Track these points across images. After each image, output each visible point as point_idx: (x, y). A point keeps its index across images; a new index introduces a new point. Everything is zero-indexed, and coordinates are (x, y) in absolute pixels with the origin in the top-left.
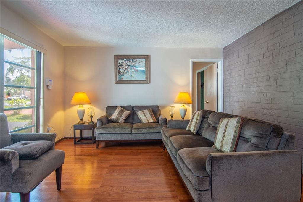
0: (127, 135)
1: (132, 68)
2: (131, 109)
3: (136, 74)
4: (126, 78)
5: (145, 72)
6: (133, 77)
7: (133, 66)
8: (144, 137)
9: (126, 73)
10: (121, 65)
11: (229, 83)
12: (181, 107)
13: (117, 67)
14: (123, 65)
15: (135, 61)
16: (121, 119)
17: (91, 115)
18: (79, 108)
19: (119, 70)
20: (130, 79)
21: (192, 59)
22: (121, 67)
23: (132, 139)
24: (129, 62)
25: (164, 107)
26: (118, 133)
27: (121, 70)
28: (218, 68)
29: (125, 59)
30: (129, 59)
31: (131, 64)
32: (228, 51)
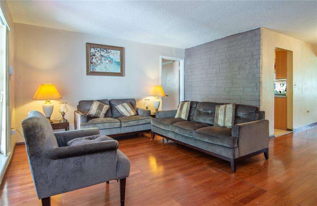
0: (116, 129)
1: (106, 59)
2: (108, 103)
3: (110, 66)
4: (100, 70)
5: (119, 65)
6: (107, 69)
7: (107, 56)
8: (132, 129)
9: (100, 64)
10: (94, 55)
11: (190, 79)
12: (155, 99)
13: (89, 56)
14: (96, 55)
15: (109, 52)
16: (102, 114)
17: (63, 112)
18: (45, 104)
19: (92, 60)
20: (105, 71)
21: (162, 56)
22: (93, 57)
23: (121, 133)
24: (103, 52)
25: (139, 100)
26: (108, 128)
27: (94, 61)
28: (179, 65)
29: (98, 49)
30: (103, 49)
31: (105, 55)
32: (189, 53)
